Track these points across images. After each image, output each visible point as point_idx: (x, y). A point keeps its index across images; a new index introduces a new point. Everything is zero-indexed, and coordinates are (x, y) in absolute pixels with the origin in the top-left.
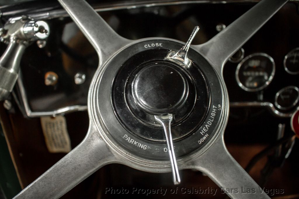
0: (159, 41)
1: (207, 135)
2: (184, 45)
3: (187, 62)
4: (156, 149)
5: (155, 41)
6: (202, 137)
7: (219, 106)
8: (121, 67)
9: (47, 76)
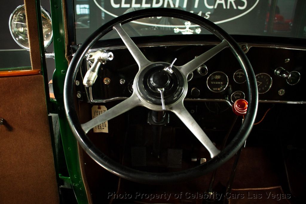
0: (161, 63)
1: (177, 97)
2: (170, 65)
3: (171, 71)
4: (158, 100)
5: (160, 63)
6: (175, 97)
7: (182, 87)
8: (147, 73)
9: (105, 79)
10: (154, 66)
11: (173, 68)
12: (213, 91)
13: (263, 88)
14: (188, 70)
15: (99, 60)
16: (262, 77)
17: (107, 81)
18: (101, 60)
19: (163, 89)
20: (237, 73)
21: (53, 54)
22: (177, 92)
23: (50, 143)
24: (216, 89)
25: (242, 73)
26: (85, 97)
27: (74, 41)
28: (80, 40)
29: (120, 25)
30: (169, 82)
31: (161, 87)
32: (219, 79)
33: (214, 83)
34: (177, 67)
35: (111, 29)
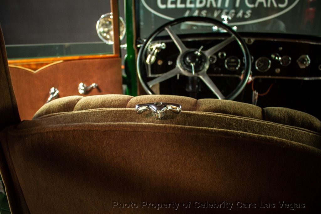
0: (194, 49)
2: (199, 50)
4: (191, 70)
6: (200, 69)
8: (185, 55)
10: (189, 51)
11: (201, 52)
13: (264, 68)
14: (209, 54)
15: (156, 48)
16: (263, 60)
17: (160, 62)
18: (158, 48)
19: (194, 64)
21: (126, 45)
22: (202, 65)
24: (232, 68)
29: (169, 27)
31: (192, 62)
34: (203, 52)
35: (164, 30)
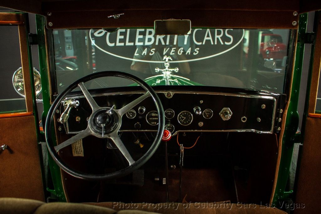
1: (113, 129)
2: (110, 109)
3: (110, 113)
5: (105, 108)
6: (111, 129)
7: (117, 123)
8: (96, 114)
9: (77, 118)
10: (101, 110)
11: (112, 111)
12: (151, 125)
13: (187, 122)
15: (70, 105)
16: (185, 113)
18: (72, 106)
19: (104, 125)
20: (167, 112)
21: (42, 100)
22: (113, 126)
23: (39, 162)
24: (154, 123)
25: (170, 111)
26: (64, 130)
27: (56, 92)
28: (60, 92)
29: (82, 83)
30: (108, 120)
31: (103, 123)
32: (154, 116)
33: (152, 119)
34: (115, 110)
35: (77, 86)
